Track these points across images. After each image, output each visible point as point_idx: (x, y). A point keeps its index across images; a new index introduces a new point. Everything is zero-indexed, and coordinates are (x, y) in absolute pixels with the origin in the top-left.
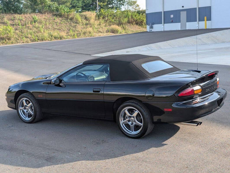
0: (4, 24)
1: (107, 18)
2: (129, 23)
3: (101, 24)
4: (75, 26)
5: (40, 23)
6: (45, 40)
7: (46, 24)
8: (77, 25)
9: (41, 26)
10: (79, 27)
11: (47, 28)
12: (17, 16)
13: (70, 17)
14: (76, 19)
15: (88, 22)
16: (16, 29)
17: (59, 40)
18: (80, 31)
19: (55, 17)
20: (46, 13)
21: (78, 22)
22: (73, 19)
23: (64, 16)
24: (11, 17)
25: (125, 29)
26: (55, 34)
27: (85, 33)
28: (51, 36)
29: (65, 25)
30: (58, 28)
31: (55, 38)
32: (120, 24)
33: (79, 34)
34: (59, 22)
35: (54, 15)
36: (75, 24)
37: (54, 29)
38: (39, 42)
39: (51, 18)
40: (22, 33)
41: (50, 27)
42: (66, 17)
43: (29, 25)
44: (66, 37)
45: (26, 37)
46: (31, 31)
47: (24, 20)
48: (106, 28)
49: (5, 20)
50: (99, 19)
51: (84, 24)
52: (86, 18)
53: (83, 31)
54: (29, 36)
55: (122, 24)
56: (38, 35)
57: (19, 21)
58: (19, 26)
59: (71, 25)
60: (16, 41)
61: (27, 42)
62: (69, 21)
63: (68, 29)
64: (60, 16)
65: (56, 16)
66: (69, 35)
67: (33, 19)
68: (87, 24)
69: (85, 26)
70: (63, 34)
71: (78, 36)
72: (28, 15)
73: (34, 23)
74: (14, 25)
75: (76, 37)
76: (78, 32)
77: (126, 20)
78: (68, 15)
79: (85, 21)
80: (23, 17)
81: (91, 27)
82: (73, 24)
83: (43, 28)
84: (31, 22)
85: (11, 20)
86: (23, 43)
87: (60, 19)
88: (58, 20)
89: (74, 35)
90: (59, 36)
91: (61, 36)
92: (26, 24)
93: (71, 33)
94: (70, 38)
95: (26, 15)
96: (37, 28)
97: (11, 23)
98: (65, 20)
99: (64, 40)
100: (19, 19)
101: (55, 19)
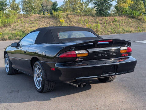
4: (142, 24)
5: (119, 22)
6: (120, 33)
7: (122, 23)
8: (144, 23)
9: (118, 24)
10: (144, 25)
11: (123, 26)
12: (104, 18)
14: (143, 19)
16: (103, 26)
17: (129, 33)
19: (129, 18)
20: (124, 16)
21: (144, 21)
22: (141, 19)
23: (135, 17)
24: (101, 18)
26: (127, 29)
28: (124, 31)
29: (135, 23)
30: (130, 25)
31: (127, 32)
34: (131, 22)
36: (142, 23)
37: (127, 26)
38: (116, 34)
40: (106, 28)
41: (125, 25)
43: (112, 24)
44: (134, 31)
45: (108, 31)
46: (111, 27)
47: (109, 20)
49: (97, 20)
54: (110, 30)
56: (116, 30)
59: (139, 24)
60: (101, 33)
61: (108, 34)
62: (138, 21)
63: (136, 26)
64: (133, 17)
66: (136, 30)
70: (132, 29)
71: (142, 31)
72: (112, 17)
73: (114, 23)
74: (102, 23)
76: (143, 28)
78: (138, 17)
80: (108, 18)
82: (140, 23)
85: (101, 20)
86: (105, 34)
87: (132, 19)
88: (131, 20)
89: (140, 30)
90: (129, 31)
92: (109, 23)
95: (110, 17)
96: (116, 26)
98: (135, 20)
99: (132, 33)
100: (105, 20)
101: (129, 20)
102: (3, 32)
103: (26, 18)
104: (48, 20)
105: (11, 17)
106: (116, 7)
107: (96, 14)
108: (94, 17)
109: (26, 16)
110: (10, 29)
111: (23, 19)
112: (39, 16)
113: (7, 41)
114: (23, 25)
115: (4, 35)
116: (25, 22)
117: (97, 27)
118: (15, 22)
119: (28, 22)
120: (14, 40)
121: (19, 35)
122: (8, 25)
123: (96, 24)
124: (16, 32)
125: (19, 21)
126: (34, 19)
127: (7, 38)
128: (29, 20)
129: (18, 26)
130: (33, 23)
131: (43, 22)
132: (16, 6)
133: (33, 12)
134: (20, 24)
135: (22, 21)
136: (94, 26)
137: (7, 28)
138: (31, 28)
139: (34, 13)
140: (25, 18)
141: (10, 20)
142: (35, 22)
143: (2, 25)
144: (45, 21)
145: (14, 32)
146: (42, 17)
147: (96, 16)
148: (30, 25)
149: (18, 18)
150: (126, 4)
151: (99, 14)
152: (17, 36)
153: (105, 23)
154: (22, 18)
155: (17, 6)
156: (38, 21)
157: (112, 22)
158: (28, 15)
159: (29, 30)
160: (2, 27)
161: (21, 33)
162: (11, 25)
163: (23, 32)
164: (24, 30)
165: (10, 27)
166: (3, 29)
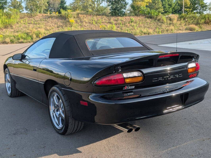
0: (110, 23)
1: (187, 20)
2: (206, 23)
3: (182, 24)
4: (161, 25)
5: (136, 22)
6: (137, 35)
7: (139, 24)
8: (163, 24)
9: (135, 25)
10: (164, 26)
11: (140, 27)
12: (120, 18)
13: (158, 18)
14: (162, 20)
15: (171, 22)
16: (118, 27)
17: (147, 35)
18: (165, 29)
20: (141, 16)
21: (164, 22)
22: (160, 20)
23: (153, 17)
24: (116, 18)
25: (201, 28)
26: (145, 31)
27: (167, 30)
28: (142, 32)
29: (154, 24)
30: (148, 26)
31: (144, 33)
32: (197, 24)
33: (163, 31)
34: (149, 22)
35: (146, 17)
36: (161, 24)
37: (145, 27)
39: (144, 20)
40: (122, 30)
41: (142, 26)
42: (154, 19)
43: (128, 24)
44: (152, 33)
46: (127, 28)
47: (125, 21)
48: (186, 27)
49: (112, 21)
50: (181, 20)
51: (169, 23)
52: (170, 20)
53: (166, 29)
55: (199, 24)
56: (133, 31)
57: (121, 21)
58: (120, 25)
59: (158, 25)
62: (157, 21)
63: (155, 27)
64: (151, 17)
65: (148, 18)
66: (155, 32)
67: (131, 20)
68: (170, 24)
69: (168, 25)
70: (151, 31)
71: (162, 32)
72: (128, 17)
73: (131, 23)
74: (117, 24)
75: (160, 33)
76: (162, 30)
77: (203, 21)
78: (156, 18)
79: (169, 22)
80: (124, 19)
81: (173, 26)
82: (159, 24)
83: (137, 26)
84: (129, 22)
85: (116, 20)
87: (151, 20)
88: (148, 20)
89: (159, 32)
90: (147, 32)
91: (149, 32)
92: (125, 24)
93: (157, 30)
94: (156, 34)
95: (126, 17)
96: (132, 27)
97: (116, 23)
98: (154, 20)
99: (151, 35)
100: (121, 20)
101: (146, 20)
102: (4, 34)
103: (30, 18)
104: (55, 20)
105: (13, 16)
106: (133, 6)
107: (109, 13)
108: (108, 17)
110: (12, 30)
111: (27, 19)
112: (46, 16)
113: (9, 45)
114: (27, 26)
115: (5, 37)
116: (29, 22)
117: (112, 28)
118: (17, 23)
119: (33, 23)
120: (17, 43)
121: (22, 38)
122: (9, 26)
123: (111, 25)
124: (19, 34)
125: (22, 22)
126: (39, 19)
127: (9, 41)
128: (34, 20)
129: (22, 27)
130: (39, 24)
131: (50, 22)
132: (18, 4)
133: (38, 10)
134: (24, 25)
135: (25, 22)
136: (108, 27)
137: (9, 30)
138: (36, 30)
139: (40, 12)
140: (29, 17)
141: (12, 20)
142: (41, 22)
143: (3, 26)
144: (52, 22)
145: (16, 34)
146: (49, 17)
147: (111, 16)
148: (35, 26)
149: (21, 18)
150: (143, 3)
151: (114, 13)
152: (20, 39)
153: (120, 24)
154: (25, 18)
155: (20, 4)
156: (44, 21)
157: (128, 22)
158: (33, 15)
159: (34, 32)
160: (3, 29)
161: (25, 35)
162: (13, 26)
163: (27, 34)
164: (29, 31)
165: (12, 29)
166: (4, 30)
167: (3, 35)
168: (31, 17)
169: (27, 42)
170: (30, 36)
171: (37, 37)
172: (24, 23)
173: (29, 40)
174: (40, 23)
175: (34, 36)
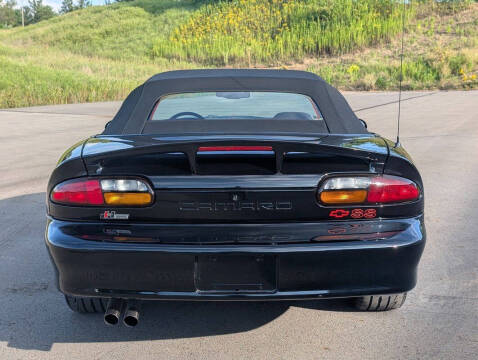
102: (364, 64)
103: (445, 17)
105: (396, 13)
109: (447, 11)
110: (389, 53)
111: (434, 19)
113: (371, 93)
114: (430, 40)
115: (363, 71)
116: (439, 29)
118: (406, 31)
119: (450, 30)
120: (393, 90)
121: (409, 73)
122: (381, 41)
124: (407, 64)
125: (419, 27)
126: (471, 20)
127: (374, 82)
128: (454, 23)
129: (415, 44)
130: (467, 34)
134: (422, 37)
135: (429, 28)
137: (379, 50)
138: (456, 52)
140: (443, 14)
141: (392, 23)
142: (475, 29)
143: (364, 41)
145: (397, 63)
148: (455, 39)
149: (418, 17)
152: (405, 77)
154: (430, 18)
158: (454, 7)
159: (447, 59)
160: (364, 47)
161: (421, 66)
162: (392, 39)
163: (427, 64)
164: (432, 56)
165: (388, 48)
166: (365, 53)
167: (361, 67)
168: (447, 14)
169: (420, 89)
170: (434, 71)
171: (454, 72)
172: (426, 30)
173: (429, 83)
174: (471, 30)
175: (446, 71)
